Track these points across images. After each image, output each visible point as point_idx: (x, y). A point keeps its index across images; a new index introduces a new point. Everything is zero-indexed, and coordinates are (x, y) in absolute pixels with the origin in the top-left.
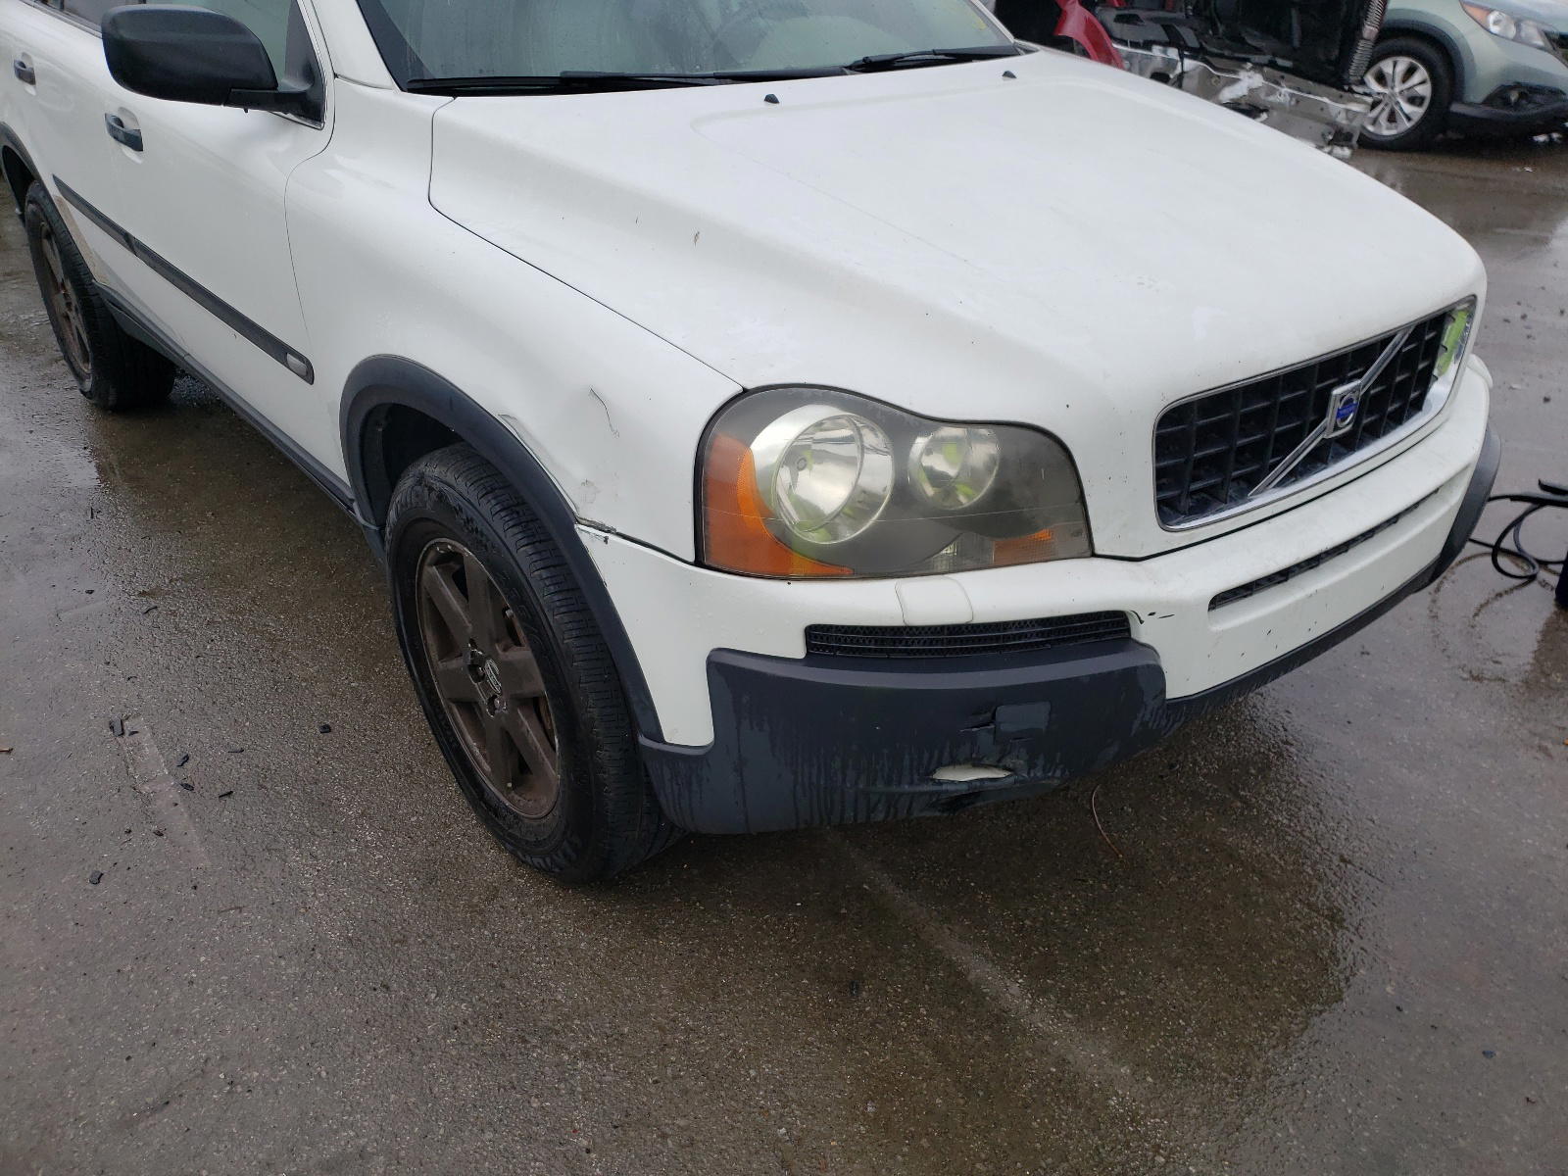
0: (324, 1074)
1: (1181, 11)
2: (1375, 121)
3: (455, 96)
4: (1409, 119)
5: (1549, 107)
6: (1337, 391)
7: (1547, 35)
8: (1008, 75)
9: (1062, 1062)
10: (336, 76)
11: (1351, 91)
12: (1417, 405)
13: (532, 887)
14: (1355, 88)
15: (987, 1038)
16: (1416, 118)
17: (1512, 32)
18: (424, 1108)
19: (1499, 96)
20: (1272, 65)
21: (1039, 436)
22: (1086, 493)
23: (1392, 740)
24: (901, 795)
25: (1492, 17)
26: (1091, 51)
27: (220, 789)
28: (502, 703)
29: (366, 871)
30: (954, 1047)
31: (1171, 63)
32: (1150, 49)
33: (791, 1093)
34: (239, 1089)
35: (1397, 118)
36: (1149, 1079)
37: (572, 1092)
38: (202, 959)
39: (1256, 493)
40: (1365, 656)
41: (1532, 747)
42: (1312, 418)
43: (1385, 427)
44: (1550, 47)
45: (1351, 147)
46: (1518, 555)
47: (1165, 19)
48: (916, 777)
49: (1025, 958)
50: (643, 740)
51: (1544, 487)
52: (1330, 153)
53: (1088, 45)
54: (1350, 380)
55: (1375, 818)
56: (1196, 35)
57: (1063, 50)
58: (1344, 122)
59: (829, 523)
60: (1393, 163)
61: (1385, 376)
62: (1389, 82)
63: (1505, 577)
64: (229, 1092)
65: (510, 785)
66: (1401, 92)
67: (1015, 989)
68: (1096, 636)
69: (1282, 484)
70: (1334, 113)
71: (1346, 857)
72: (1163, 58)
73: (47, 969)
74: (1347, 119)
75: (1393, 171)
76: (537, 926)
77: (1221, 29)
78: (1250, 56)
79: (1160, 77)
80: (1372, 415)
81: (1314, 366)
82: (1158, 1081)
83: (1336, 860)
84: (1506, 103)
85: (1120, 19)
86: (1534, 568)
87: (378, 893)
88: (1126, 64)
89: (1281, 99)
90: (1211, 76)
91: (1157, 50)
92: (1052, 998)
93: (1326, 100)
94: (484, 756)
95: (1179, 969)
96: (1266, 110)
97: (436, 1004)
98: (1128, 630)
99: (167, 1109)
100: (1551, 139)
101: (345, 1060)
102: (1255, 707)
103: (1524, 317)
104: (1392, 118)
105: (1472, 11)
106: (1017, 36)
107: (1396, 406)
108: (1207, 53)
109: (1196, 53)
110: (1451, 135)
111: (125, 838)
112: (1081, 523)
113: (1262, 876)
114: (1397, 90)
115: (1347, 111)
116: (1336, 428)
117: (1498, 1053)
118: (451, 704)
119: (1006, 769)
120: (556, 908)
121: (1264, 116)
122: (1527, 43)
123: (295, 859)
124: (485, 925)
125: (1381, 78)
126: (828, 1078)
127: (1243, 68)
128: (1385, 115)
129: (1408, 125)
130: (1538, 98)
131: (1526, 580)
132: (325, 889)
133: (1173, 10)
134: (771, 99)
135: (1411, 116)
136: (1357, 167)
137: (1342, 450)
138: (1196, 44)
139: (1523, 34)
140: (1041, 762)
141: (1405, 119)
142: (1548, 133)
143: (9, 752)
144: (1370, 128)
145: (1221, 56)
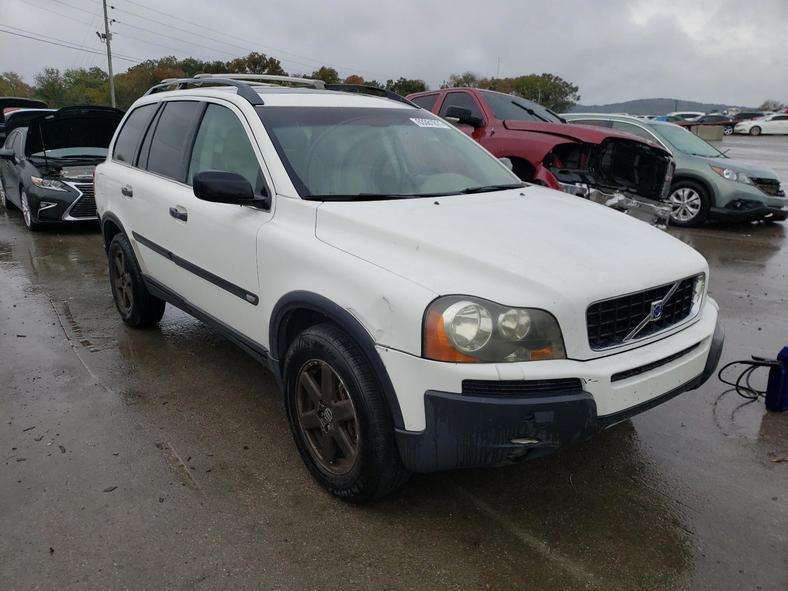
0: (265, 570)
1: (587, 169)
2: (677, 215)
3: (323, 201)
4: (692, 214)
5: (756, 209)
6: (654, 303)
7: (752, 179)
8: (522, 194)
9: (565, 571)
10: (276, 194)
11: (663, 202)
12: (687, 312)
13: (339, 506)
14: (664, 201)
15: (533, 563)
16: (695, 214)
17: (735, 178)
18: (307, 582)
19: (732, 204)
20: (627, 191)
21: (545, 313)
22: (563, 334)
23: (697, 459)
24: (499, 448)
25: (725, 172)
26: (549, 185)
27: (206, 469)
28: (331, 426)
29: (270, 499)
30: (520, 565)
31: (584, 190)
32: (575, 184)
33: (455, 580)
34: (232, 574)
35: (687, 214)
36: (601, 578)
37: (366, 578)
38: (209, 529)
39: (626, 340)
40: (684, 427)
41: (757, 462)
42: (645, 313)
43: (675, 320)
44: (753, 184)
45: (665, 225)
46: (749, 390)
47: (581, 173)
48: (505, 441)
49: (546, 535)
50: (397, 430)
51: (754, 358)
52: (657, 227)
53: (548, 183)
54: (658, 300)
55: (691, 487)
56: (594, 179)
57: (538, 184)
58: (661, 214)
59: (471, 344)
60: (687, 233)
61: (672, 299)
62: (682, 198)
63: (743, 398)
64: (228, 575)
65: (331, 463)
66: (687, 203)
67: (543, 545)
68: (570, 388)
69: (635, 337)
70: (657, 210)
71: (679, 501)
72: (581, 188)
73: (148, 532)
74: (662, 213)
75: (687, 236)
76: (343, 520)
77: (605, 177)
78: (618, 188)
79: (580, 195)
80: (668, 314)
81: (643, 293)
82: (605, 579)
83: (675, 503)
84: (736, 207)
85: (561, 172)
86: (756, 394)
87: (277, 507)
88: (565, 190)
89: (633, 205)
90: (602, 195)
91: (577, 185)
92: (559, 549)
93: (652, 205)
94: (319, 453)
95: (611, 540)
96: (627, 209)
97: (306, 546)
98: (581, 387)
99: (204, 581)
100: (760, 223)
101: (272, 565)
102: (637, 445)
103: (749, 296)
104: (685, 213)
105: (714, 169)
106: (522, 180)
107: (678, 312)
108: (599, 186)
109: (594, 186)
110: (712, 221)
111: (170, 486)
112: (562, 346)
113: (643, 507)
114: (686, 202)
115: (663, 210)
116: (654, 318)
117: (745, 571)
118: (306, 431)
119: (538, 439)
120: (350, 514)
121: (626, 211)
122: (743, 182)
123: (241, 494)
124: (322, 519)
125: (678, 197)
126: (469, 575)
127: (615, 192)
128: (681, 212)
129: (692, 217)
130: (750, 205)
131: (753, 399)
132: (255, 506)
133: (583, 169)
134: (437, 203)
135: (693, 213)
136: (671, 234)
137: (658, 327)
138: (594, 183)
139: (740, 178)
140: (551, 436)
141: (690, 214)
142: (758, 220)
143: (117, 454)
144: (676, 218)
145: (606, 187)
